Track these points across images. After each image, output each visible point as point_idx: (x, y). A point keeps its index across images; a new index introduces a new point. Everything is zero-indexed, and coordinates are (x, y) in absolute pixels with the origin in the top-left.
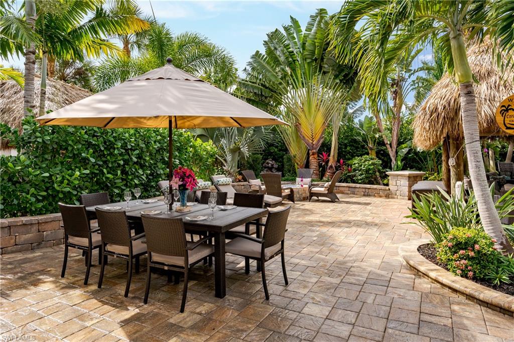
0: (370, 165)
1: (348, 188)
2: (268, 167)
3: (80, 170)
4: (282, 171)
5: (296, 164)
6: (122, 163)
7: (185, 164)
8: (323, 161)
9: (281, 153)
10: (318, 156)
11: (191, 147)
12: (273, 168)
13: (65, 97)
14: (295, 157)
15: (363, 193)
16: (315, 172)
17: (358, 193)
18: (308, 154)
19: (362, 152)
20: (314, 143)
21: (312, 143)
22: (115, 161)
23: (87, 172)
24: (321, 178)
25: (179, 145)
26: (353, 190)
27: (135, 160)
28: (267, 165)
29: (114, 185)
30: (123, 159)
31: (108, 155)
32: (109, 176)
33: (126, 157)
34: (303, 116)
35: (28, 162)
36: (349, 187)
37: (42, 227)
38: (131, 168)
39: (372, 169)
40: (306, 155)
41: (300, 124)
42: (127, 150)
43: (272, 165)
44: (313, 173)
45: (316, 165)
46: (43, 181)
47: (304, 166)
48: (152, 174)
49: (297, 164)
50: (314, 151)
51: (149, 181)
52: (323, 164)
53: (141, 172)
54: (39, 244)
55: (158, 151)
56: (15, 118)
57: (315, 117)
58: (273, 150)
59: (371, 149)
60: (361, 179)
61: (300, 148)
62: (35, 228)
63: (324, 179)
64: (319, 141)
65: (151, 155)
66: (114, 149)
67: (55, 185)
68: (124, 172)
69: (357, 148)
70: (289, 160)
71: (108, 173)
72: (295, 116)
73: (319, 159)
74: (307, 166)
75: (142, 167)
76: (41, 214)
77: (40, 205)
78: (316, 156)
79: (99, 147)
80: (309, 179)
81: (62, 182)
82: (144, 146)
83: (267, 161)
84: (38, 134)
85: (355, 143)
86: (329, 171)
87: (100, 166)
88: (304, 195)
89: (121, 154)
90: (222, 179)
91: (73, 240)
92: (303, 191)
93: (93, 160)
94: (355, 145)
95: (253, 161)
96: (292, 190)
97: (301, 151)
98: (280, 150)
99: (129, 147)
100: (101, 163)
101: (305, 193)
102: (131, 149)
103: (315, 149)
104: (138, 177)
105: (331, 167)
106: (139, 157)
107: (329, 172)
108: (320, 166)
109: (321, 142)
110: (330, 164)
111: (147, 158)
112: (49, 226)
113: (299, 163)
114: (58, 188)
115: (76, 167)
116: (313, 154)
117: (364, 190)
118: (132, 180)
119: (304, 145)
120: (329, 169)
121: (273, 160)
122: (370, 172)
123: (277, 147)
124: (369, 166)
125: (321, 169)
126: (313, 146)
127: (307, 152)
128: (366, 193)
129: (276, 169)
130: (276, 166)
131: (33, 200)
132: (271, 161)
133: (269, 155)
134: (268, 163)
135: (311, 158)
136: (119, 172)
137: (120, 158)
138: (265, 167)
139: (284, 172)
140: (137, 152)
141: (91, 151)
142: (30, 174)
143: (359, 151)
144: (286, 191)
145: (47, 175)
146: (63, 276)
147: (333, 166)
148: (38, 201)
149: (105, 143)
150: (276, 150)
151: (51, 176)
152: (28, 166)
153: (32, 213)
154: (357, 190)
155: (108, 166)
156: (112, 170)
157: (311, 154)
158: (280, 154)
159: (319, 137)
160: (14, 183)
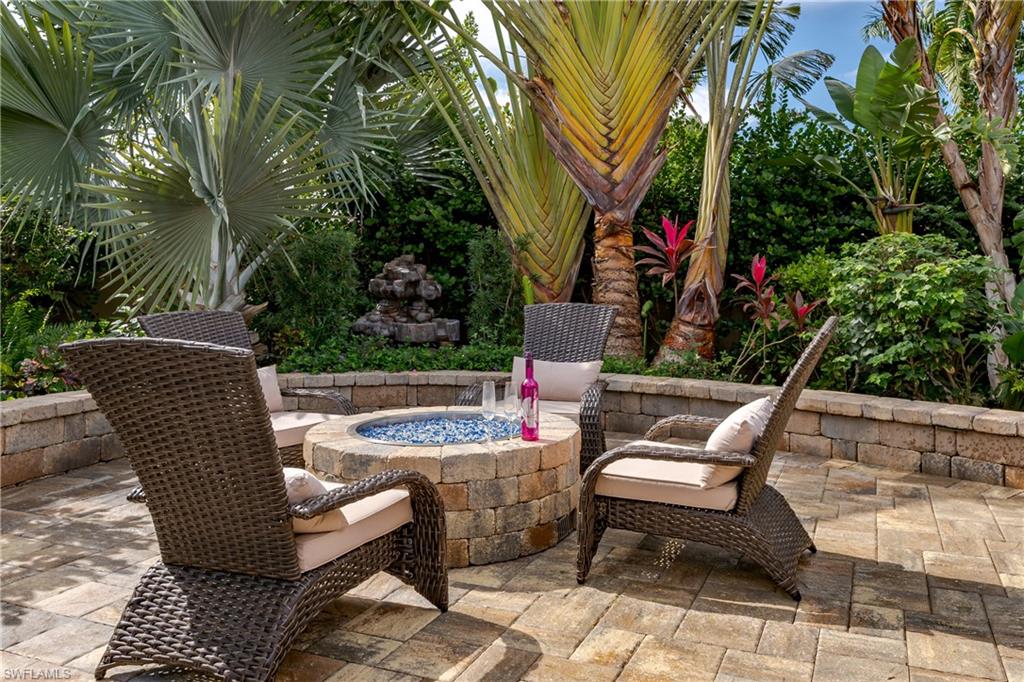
0: (943, 285)
1: (815, 419)
2: (392, 296)
4: (461, 317)
5: (526, 280)
8: (665, 263)
9: (463, 227)
10: (639, 238)
12: (417, 298)
14: (523, 245)
15: (914, 457)
16: (620, 320)
17: (884, 455)
18: (591, 228)
19: (840, 226)
20: (618, 175)
21: (608, 177)
24: (651, 353)
26: (847, 431)
28: (384, 285)
34: (565, 45)
36: (821, 414)
39: (956, 306)
40: (577, 238)
41: (550, 82)
43: (412, 285)
44: (613, 325)
45: (627, 286)
47: (569, 291)
49: (535, 280)
50: (618, 215)
52: (665, 278)
57: (624, 47)
58: (427, 212)
59: (892, 211)
60: (883, 368)
61: (549, 204)
63: (667, 355)
69: (814, 209)
70: (495, 258)
72: (526, 43)
73: (639, 255)
74: (583, 289)
78: (625, 241)
80: (586, 366)
83: (389, 266)
85: (804, 186)
86: (688, 317)
88: (541, 510)
92: (531, 479)
94: (804, 194)
95: (304, 261)
97: (557, 221)
98: (458, 216)
101: (552, 487)
103: (623, 205)
105: (700, 296)
107: (689, 323)
108: (645, 286)
110: (692, 283)
113: (545, 278)
116: (612, 232)
117: (922, 439)
119: (568, 192)
120: (690, 307)
121: (417, 261)
122: (947, 325)
123: (443, 202)
124: (937, 288)
125: (647, 305)
126: (609, 193)
127: (582, 227)
128: (938, 459)
129: (431, 303)
130: (429, 289)
132: (409, 264)
133: (404, 240)
134: (391, 277)
135: (599, 251)
138: (377, 297)
139: (470, 320)
143: (824, 225)
147: (710, 291)
150: (437, 212)
154: (874, 433)
157: (601, 229)
158: (455, 234)
159: (640, 146)
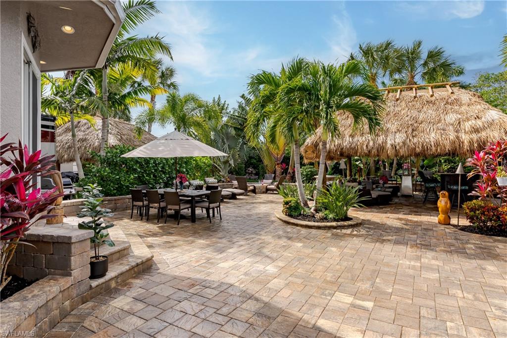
2: (249, 173)
3: (133, 175)
4: (258, 176)
5: (267, 171)
6: (153, 171)
7: (190, 171)
9: (259, 163)
10: (282, 165)
11: (194, 160)
12: (252, 173)
13: (117, 130)
14: (267, 166)
20: (278, 157)
22: (150, 170)
23: (136, 175)
25: (185, 160)
27: (160, 169)
29: (149, 183)
30: (154, 169)
31: (146, 167)
32: (147, 178)
33: (156, 168)
35: (109, 171)
37: (117, 202)
38: (158, 174)
42: (156, 164)
43: (252, 171)
45: (280, 171)
46: (116, 180)
47: (273, 172)
48: (169, 177)
51: (168, 181)
53: (163, 176)
54: (116, 209)
55: (173, 164)
56: (91, 145)
58: (254, 161)
61: (271, 160)
62: (113, 202)
64: (282, 156)
65: (169, 166)
66: (150, 164)
67: (122, 182)
68: (154, 176)
70: (263, 168)
71: (147, 176)
75: (164, 173)
76: (115, 196)
77: (115, 191)
78: (280, 165)
79: (142, 163)
81: (125, 180)
82: (165, 162)
84: (114, 158)
87: (142, 173)
88: (262, 190)
89: (153, 167)
90: (211, 180)
91: (135, 203)
92: (262, 188)
93: (139, 170)
95: (238, 169)
96: (255, 187)
98: (258, 161)
99: (157, 163)
100: (143, 171)
102: (158, 164)
103: (279, 161)
104: (162, 178)
105: (289, 173)
106: (163, 168)
109: (283, 156)
111: (167, 169)
112: (119, 202)
113: (270, 170)
114: (123, 184)
115: (131, 173)
116: (278, 165)
118: (159, 180)
123: (256, 159)
126: (278, 159)
129: (254, 174)
130: (254, 172)
131: (112, 189)
132: (251, 168)
133: (250, 165)
134: (249, 170)
136: (152, 176)
137: (152, 168)
138: (247, 173)
140: (161, 165)
141: (138, 165)
142: (110, 176)
144: (251, 187)
145: (118, 177)
146: (131, 218)
148: (114, 190)
149: (145, 161)
150: (255, 161)
151: (120, 177)
152: (109, 173)
153: (112, 195)
155: (146, 173)
156: (148, 175)
157: (276, 164)
158: (257, 164)
159: (281, 153)
160: (104, 181)
